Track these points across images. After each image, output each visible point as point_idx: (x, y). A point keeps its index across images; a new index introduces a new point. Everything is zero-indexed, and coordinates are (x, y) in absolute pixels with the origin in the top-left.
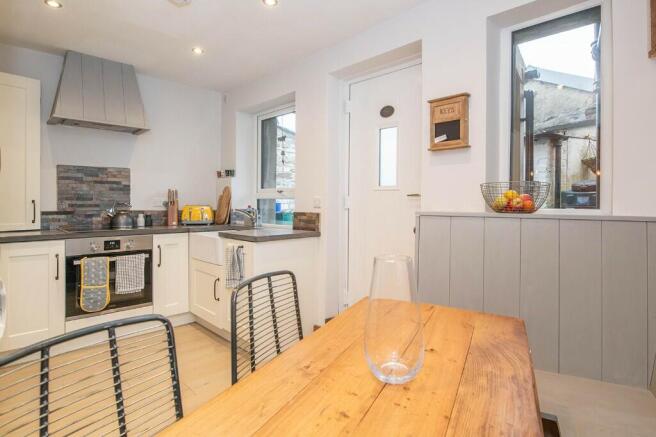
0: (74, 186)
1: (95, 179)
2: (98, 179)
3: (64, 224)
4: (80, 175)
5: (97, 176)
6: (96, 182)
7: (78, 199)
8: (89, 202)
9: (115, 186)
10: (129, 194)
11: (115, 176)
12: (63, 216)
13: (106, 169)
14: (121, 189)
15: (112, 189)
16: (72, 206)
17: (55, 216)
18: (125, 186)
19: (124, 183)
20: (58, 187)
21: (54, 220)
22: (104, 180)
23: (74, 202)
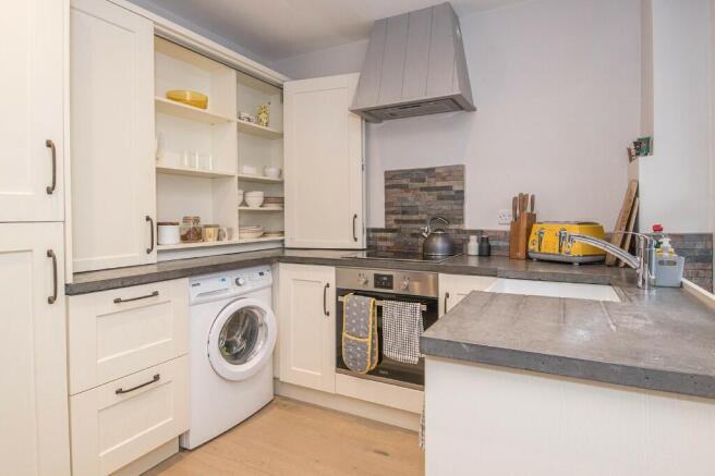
0: (401, 196)
1: (421, 185)
2: (425, 185)
3: (390, 244)
4: (405, 182)
5: (423, 181)
6: (422, 189)
7: (404, 213)
8: (415, 217)
9: (444, 192)
10: (462, 204)
11: (444, 179)
12: (389, 235)
13: (433, 170)
14: (453, 198)
15: (440, 198)
16: (397, 221)
17: (383, 234)
18: (457, 192)
19: (456, 188)
20: (386, 198)
21: (381, 239)
22: (432, 185)
23: (399, 217)
